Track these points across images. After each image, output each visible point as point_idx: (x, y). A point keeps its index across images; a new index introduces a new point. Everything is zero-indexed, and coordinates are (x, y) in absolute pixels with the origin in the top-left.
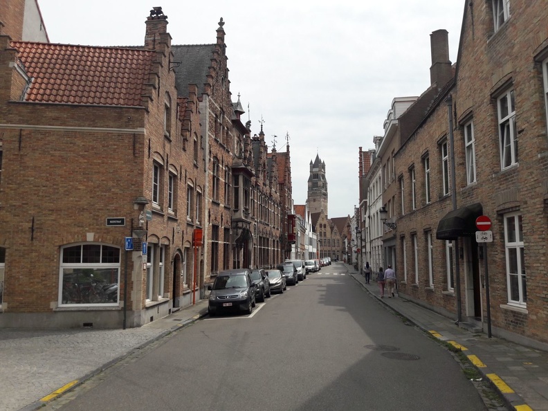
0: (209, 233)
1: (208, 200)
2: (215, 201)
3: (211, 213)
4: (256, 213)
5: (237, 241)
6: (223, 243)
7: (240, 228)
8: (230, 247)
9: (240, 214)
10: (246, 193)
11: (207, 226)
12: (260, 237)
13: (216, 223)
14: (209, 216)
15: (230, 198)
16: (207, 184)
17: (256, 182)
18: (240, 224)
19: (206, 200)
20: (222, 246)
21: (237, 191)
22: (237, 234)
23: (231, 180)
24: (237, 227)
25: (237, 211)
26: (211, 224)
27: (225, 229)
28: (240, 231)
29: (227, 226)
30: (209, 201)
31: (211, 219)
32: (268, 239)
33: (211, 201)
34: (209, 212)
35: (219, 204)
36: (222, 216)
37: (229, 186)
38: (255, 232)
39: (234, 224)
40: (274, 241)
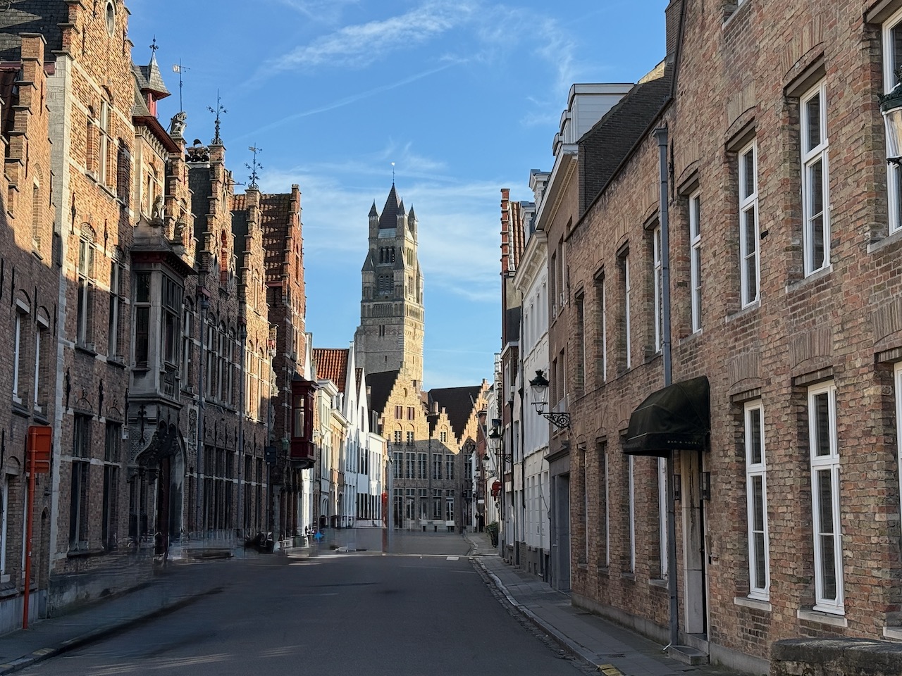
0: (65, 435)
1: (64, 344)
2: (84, 346)
3: (73, 379)
4: (196, 376)
5: (141, 458)
6: (102, 463)
7: (151, 422)
8: (123, 476)
9: (153, 383)
10: (170, 321)
11: (59, 417)
12: (208, 448)
13: (84, 407)
14: (68, 389)
15: (125, 336)
16: (63, 301)
17: (199, 289)
18: (151, 412)
19: (61, 347)
20: (101, 474)
21: (143, 315)
22: (142, 440)
23: (127, 285)
24: (142, 420)
25: (143, 373)
26: (71, 412)
27: (109, 424)
28: (151, 431)
29: (114, 417)
30: (67, 348)
31: (71, 396)
32: (230, 454)
33: (72, 346)
34: (67, 378)
35: (93, 355)
36: (101, 388)
37: (121, 301)
38: (192, 432)
39: (135, 411)
40: (248, 458)
